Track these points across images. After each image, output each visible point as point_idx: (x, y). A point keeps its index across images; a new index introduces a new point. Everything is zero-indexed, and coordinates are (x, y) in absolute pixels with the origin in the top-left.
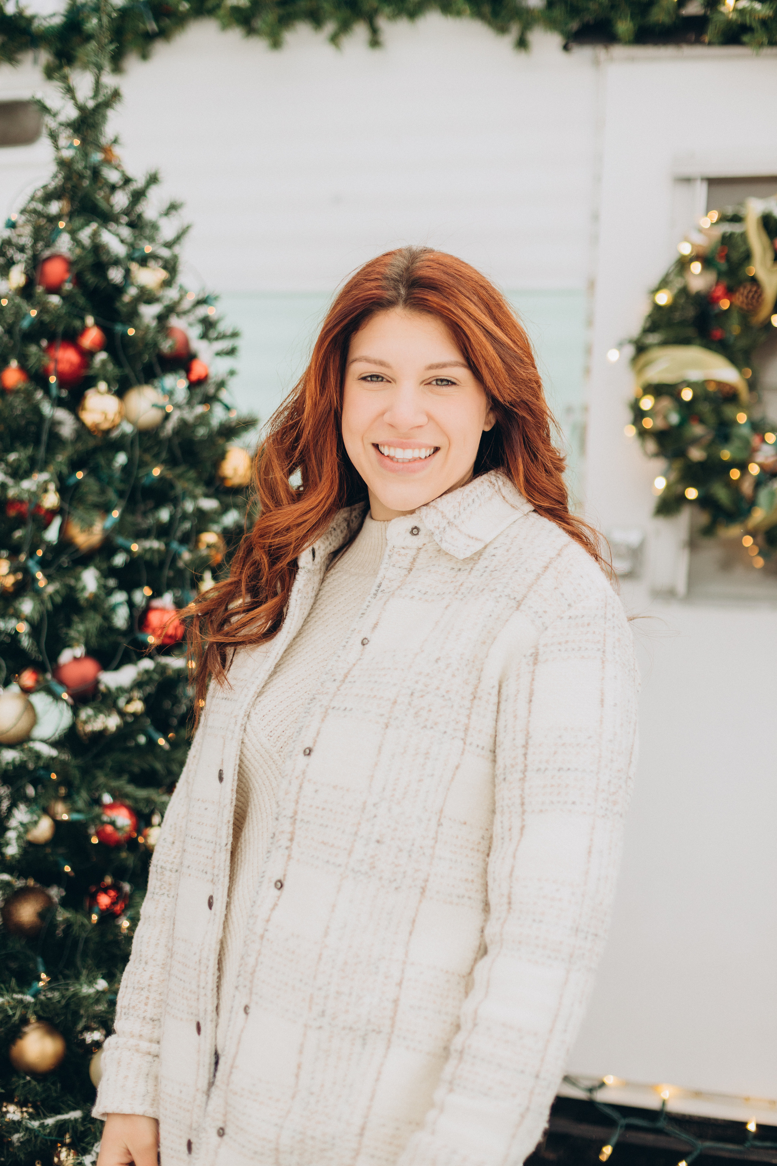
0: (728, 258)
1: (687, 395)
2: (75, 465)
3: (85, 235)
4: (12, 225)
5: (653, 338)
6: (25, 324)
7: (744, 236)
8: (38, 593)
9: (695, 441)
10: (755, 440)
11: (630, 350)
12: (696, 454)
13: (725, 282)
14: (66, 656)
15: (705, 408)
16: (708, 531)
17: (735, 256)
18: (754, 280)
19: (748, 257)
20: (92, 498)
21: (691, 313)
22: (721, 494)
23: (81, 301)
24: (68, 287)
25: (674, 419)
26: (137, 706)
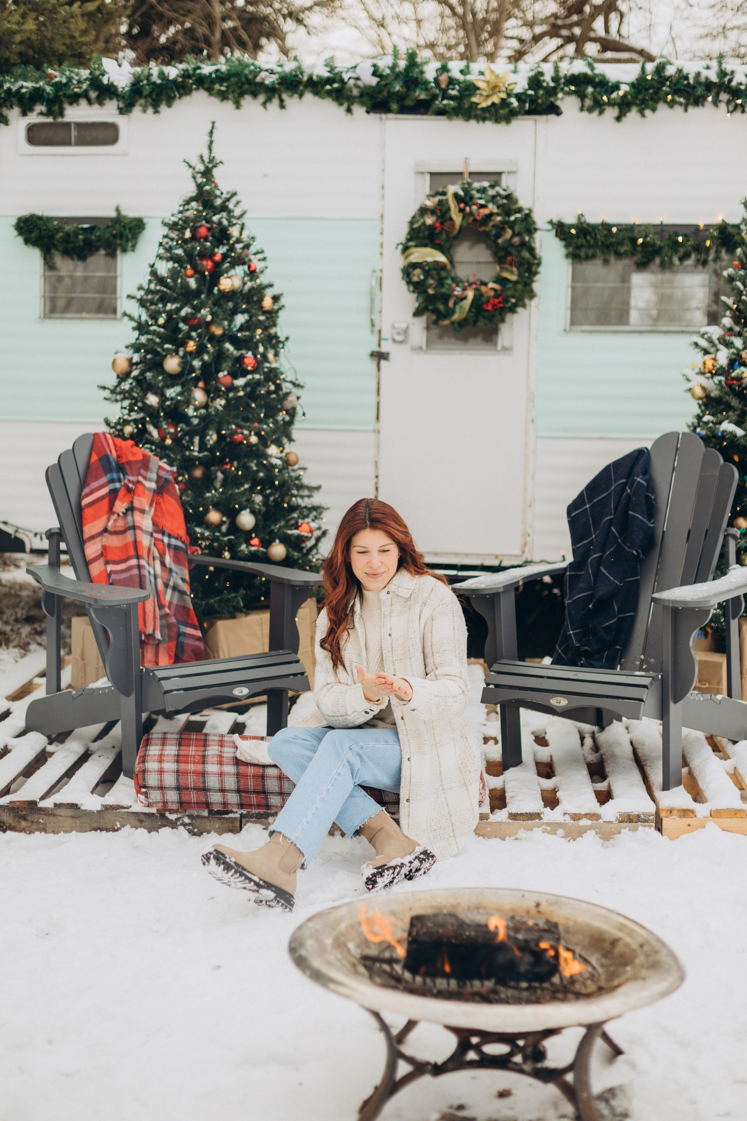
0: (440, 210)
1: (427, 268)
2: (215, 304)
3: (215, 218)
4: (181, 212)
5: (411, 243)
6: (196, 252)
7: (447, 200)
8: (208, 352)
9: (430, 286)
10: (454, 285)
11: (401, 247)
12: (431, 291)
13: (440, 220)
14: (221, 375)
15: (434, 273)
16: (436, 323)
17: (444, 209)
18: (451, 219)
19: (449, 210)
20: (221, 317)
21: (427, 233)
22: (441, 307)
23: (215, 243)
24: (210, 238)
25: (422, 277)
26: (241, 393)
